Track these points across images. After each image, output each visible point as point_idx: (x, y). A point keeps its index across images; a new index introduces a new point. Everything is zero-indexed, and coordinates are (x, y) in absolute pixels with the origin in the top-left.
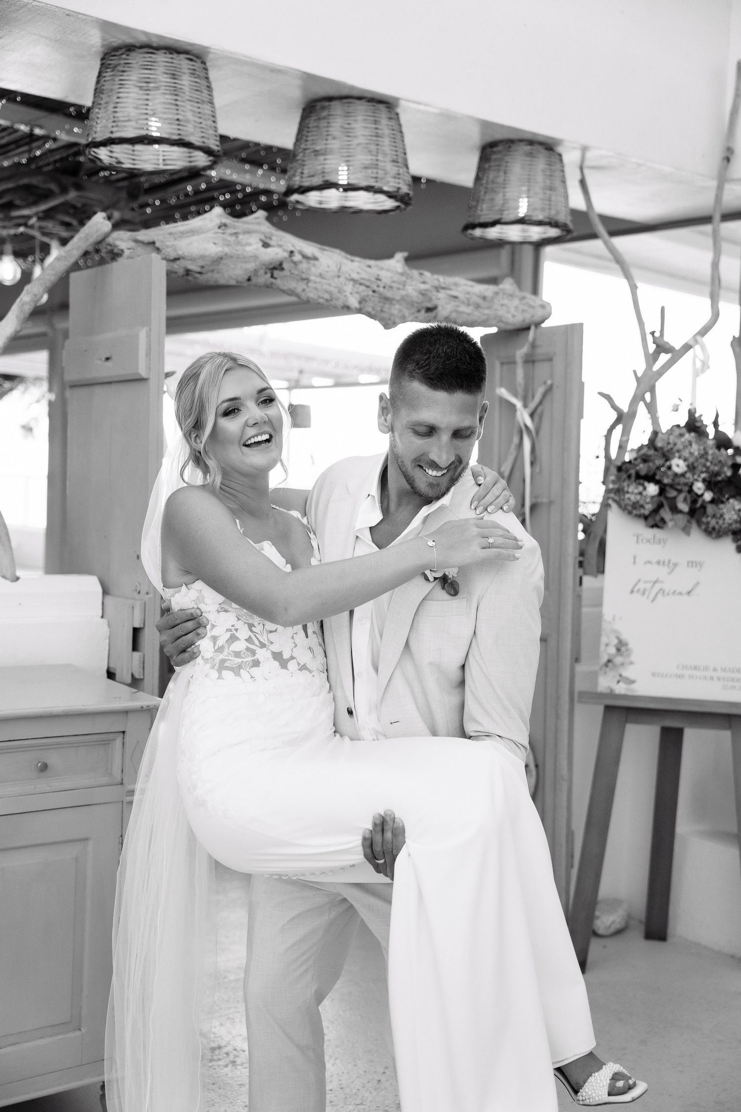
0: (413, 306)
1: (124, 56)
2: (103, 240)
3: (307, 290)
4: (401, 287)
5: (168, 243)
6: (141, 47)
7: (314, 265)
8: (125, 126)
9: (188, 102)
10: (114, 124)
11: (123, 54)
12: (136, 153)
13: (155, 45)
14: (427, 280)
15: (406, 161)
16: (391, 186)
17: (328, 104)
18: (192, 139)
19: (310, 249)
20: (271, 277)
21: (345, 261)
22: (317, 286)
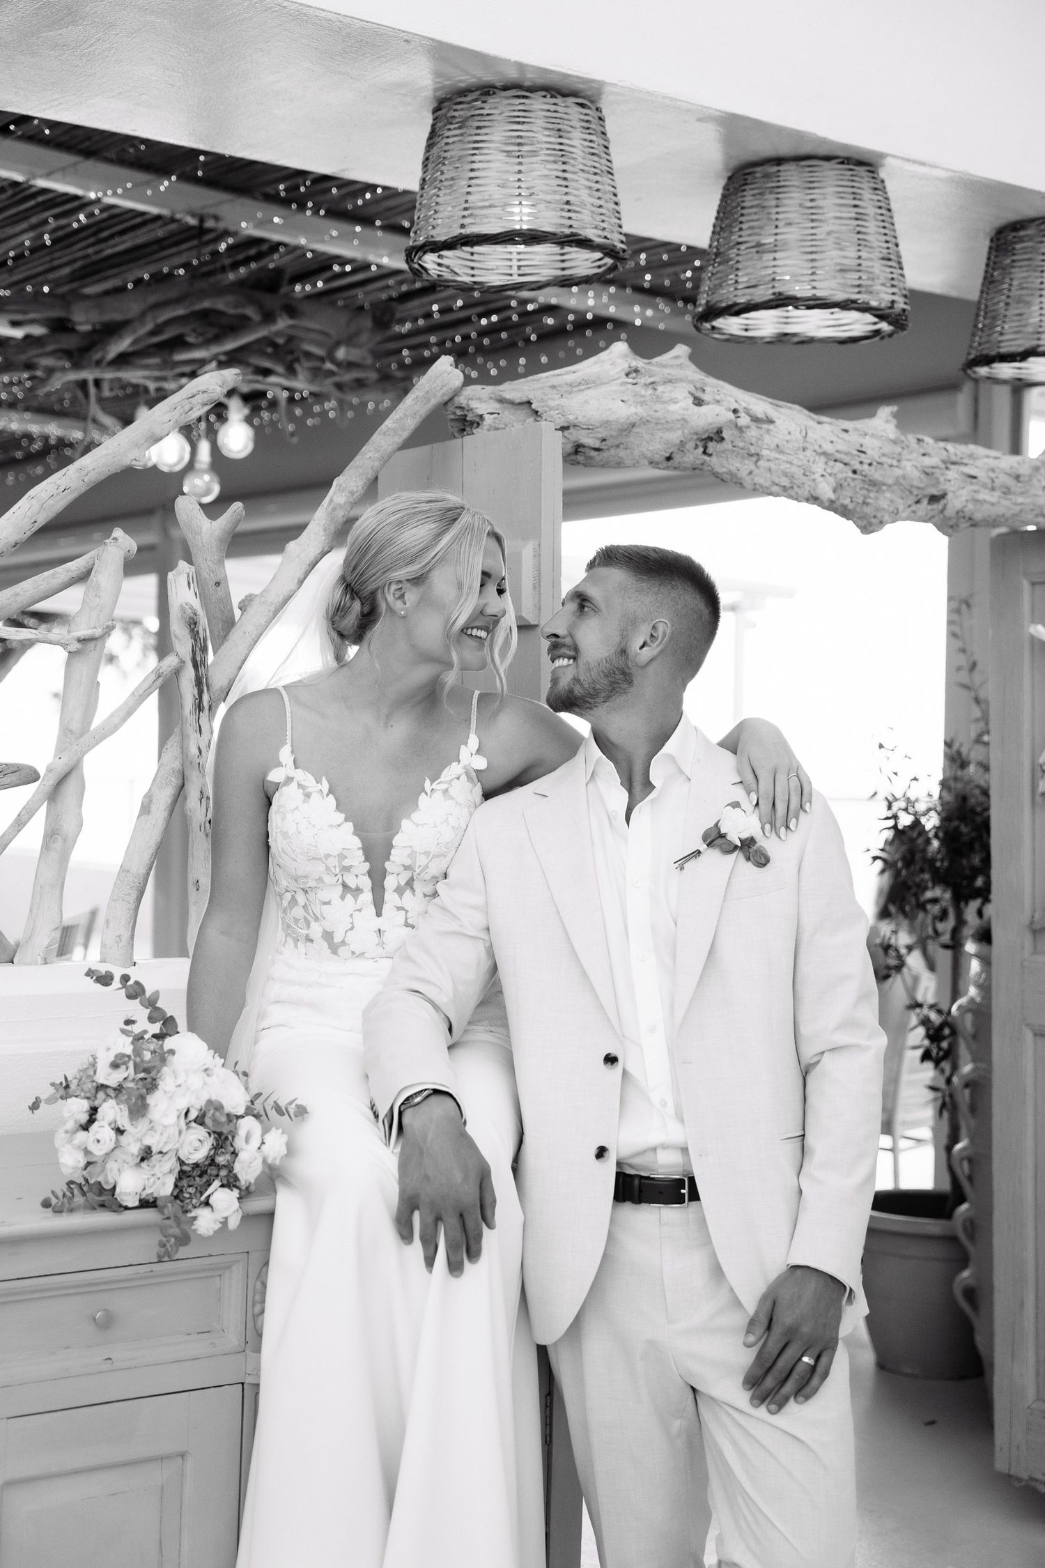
0: (911, 492)
1: (479, 103)
2: (451, 399)
3: (756, 471)
4: (895, 463)
5: (552, 403)
6: (505, 88)
7: (768, 431)
8: (485, 216)
9: (581, 174)
10: (466, 213)
11: (476, 100)
12: (475, 257)
13: (527, 84)
14: (929, 450)
15: (899, 256)
16: (882, 297)
17: (775, 169)
18: (591, 234)
19: (759, 405)
20: (704, 452)
21: (812, 423)
22: (772, 465)
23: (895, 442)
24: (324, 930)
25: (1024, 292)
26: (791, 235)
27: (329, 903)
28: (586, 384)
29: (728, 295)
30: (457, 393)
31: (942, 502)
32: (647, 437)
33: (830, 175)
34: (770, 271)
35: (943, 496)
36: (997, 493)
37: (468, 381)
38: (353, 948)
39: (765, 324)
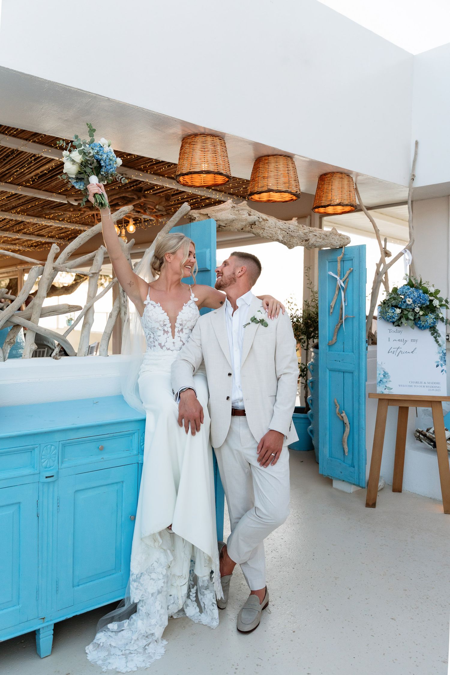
0: (301, 239)
3: (264, 233)
4: (297, 231)
5: (213, 215)
6: (201, 134)
7: (266, 223)
8: (196, 167)
9: (220, 157)
11: (193, 137)
13: (206, 133)
14: (305, 229)
15: (298, 180)
16: (294, 190)
17: (268, 158)
18: (222, 172)
19: (264, 216)
20: (251, 228)
21: (277, 221)
22: (267, 231)
23: (297, 226)
24: (159, 343)
25: (327, 190)
26: (272, 174)
27: (160, 336)
28: (222, 210)
29: (256, 189)
30: (189, 212)
31: (308, 241)
32: (237, 223)
33: (281, 160)
34: (267, 183)
35: (309, 240)
36: (322, 239)
37: (191, 209)
38: (167, 347)
39: (264, 197)
